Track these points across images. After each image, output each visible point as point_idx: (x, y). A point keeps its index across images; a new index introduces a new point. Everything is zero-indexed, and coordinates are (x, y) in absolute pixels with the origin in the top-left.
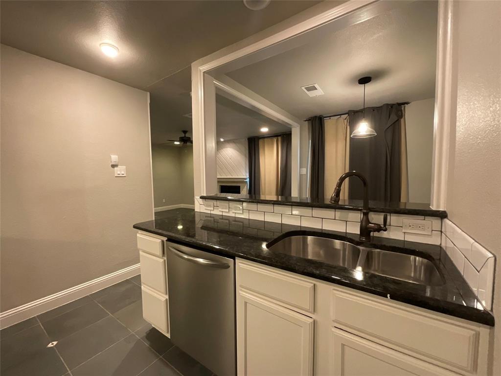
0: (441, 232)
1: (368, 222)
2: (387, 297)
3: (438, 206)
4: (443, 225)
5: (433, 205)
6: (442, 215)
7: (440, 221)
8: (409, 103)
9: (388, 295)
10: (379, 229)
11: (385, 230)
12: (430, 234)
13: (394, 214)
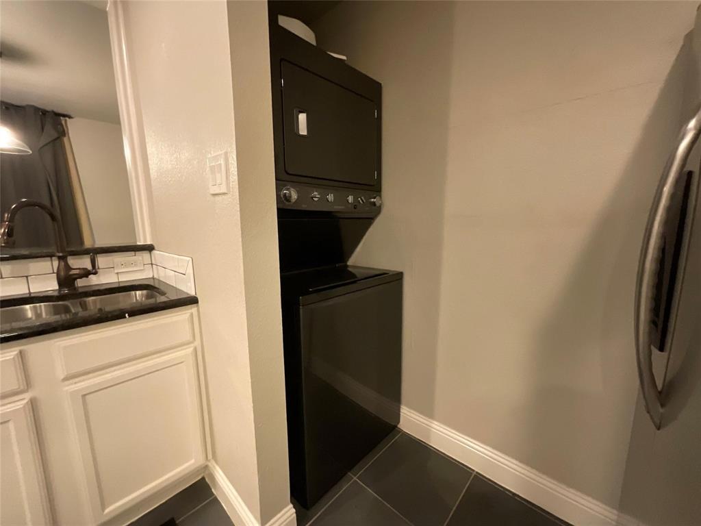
0: (152, 264)
1: (68, 268)
2: (125, 317)
3: (145, 240)
4: (153, 258)
5: (140, 240)
6: (149, 248)
7: (149, 254)
8: (72, 118)
9: (127, 315)
10: (86, 274)
11: (95, 273)
12: (142, 268)
13: (101, 255)
